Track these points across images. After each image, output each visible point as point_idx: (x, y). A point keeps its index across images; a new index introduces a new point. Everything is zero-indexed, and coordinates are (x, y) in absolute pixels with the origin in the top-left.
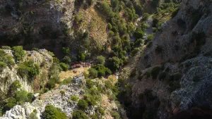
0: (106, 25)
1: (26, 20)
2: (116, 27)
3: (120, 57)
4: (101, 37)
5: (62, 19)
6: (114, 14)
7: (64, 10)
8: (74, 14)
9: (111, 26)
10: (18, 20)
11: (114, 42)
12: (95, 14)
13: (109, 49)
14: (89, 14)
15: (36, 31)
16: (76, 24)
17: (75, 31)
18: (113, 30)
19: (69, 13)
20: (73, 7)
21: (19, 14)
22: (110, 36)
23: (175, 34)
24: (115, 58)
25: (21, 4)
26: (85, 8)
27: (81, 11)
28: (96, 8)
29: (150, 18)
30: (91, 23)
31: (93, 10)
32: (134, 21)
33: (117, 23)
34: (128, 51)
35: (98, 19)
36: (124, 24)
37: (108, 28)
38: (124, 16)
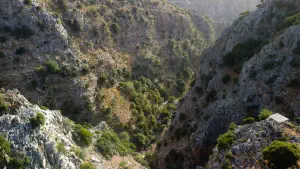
0: (129, 105)
1: (50, 94)
2: (140, 107)
3: (145, 134)
4: (125, 115)
5: (85, 94)
6: (137, 94)
8: (96, 90)
9: (135, 105)
10: (42, 94)
11: (139, 120)
12: (118, 93)
13: (134, 127)
14: (112, 93)
16: (98, 100)
17: (98, 107)
18: (138, 109)
19: (92, 89)
20: (96, 84)
22: (134, 114)
23: (194, 100)
24: (140, 134)
25: (47, 79)
26: (108, 87)
27: (103, 89)
28: (118, 88)
29: (177, 101)
30: (113, 101)
32: (160, 104)
33: (141, 102)
34: (155, 130)
35: (121, 98)
36: (149, 105)
37: (132, 107)
38: (149, 98)
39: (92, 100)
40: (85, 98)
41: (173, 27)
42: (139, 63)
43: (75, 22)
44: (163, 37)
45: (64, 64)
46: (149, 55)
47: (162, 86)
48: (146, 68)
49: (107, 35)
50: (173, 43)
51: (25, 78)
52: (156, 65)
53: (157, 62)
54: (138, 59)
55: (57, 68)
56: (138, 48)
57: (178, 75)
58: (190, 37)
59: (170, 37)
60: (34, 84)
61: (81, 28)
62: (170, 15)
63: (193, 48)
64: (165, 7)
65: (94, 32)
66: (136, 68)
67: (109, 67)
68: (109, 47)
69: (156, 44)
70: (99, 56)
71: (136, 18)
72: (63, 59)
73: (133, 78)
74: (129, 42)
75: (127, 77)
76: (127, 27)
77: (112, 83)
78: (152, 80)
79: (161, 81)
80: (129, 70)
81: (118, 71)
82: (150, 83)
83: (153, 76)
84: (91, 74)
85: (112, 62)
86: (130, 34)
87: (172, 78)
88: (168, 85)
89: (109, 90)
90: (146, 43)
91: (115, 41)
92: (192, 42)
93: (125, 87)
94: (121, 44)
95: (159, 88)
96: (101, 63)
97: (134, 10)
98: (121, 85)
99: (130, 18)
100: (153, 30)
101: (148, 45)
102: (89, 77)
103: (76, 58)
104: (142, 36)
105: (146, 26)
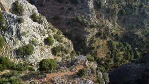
0: (108, 51)
1: (73, 30)
2: (113, 55)
5: (86, 36)
7: (89, 33)
8: (93, 37)
9: (111, 53)
11: (108, 61)
12: (106, 44)
14: (102, 42)
15: (74, 35)
17: (90, 44)
20: (95, 34)
21: (71, 26)
25: (74, 23)
26: (101, 39)
27: (98, 38)
31: (105, 42)
33: (116, 54)
35: (106, 46)
37: (109, 53)
42: (129, 35)
43: (100, 3)
45: (84, 20)
46: (139, 33)
47: (138, 54)
48: (132, 39)
49: (115, 14)
51: (67, 20)
53: (142, 39)
55: (81, 20)
56: (133, 27)
60: (69, 23)
61: (102, 6)
65: (108, 11)
66: (126, 37)
68: (113, 20)
70: (104, 22)
71: (140, 10)
72: (85, 18)
73: (121, 41)
74: (128, 23)
76: (131, 13)
77: (105, 38)
78: (133, 47)
80: (120, 36)
84: (95, 29)
86: (131, 18)
91: (119, 19)
94: (123, 21)
96: (103, 26)
97: (141, 6)
98: (110, 41)
99: (135, 9)
101: (141, 27)
102: (93, 30)
103: (91, 19)
104: (140, 22)
105: (145, 16)
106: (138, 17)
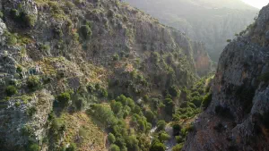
0: (106, 137)
2: (121, 139)
6: (116, 120)
7: (33, 111)
8: (50, 118)
9: (114, 137)
12: (88, 119)
14: (78, 122)
17: (51, 147)
18: (118, 143)
20: (50, 107)
27: (64, 116)
28: (89, 113)
29: (168, 126)
30: (80, 133)
31: (84, 116)
32: (147, 132)
33: (122, 132)
35: (93, 128)
36: (134, 136)
37: (109, 141)
38: (132, 124)
39: (39, 134)
40: (25, 133)
41: (154, 39)
42: (117, 78)
43: (23, 14)
44: (144, 49)
46: (130, 68)
48: (126, 85)
49: (72, 37)
50: (155, 56)
52: (138, 81)
53: (139, 77)
54: (116, 72)
56: (115, 59)
57: (164, 94)
58: (172, 51)
59: (152, 50)
61: (33, 23)
62: (151, 25)
63: (177, 63)
64: (144, 17)
66: (113, 85)
67: (74, 82)
68: (75, 54)
69: (137, 56)
70: (58, 64)
71: (112, 22)
73: (110, 98)
75: (101, 96)
76: (101, 32)
77: (79, 105)
78: (135, 100)
79: (145, 101)
80: (104, 86)
81: (89, 88)
82: (133, 103)
83: (136, 95)
84: (44, 92)
85: (80, 74)
86: (104, 42)
87: (159, 97)
88: (154, 106)
89: (74, 117)
90: (125, 54)
91: (85, 48)
92: (176, 56)
93: (99, 110)
94: (94, 53)
95: (144, 110)
96: (61, 75)
97: (110, 15)
98: (92, 107)
99: (104, 22)
100: (132, 40)
101: (127, 56)
102: (39, 96)
103: (17, 65)
104: (120, 46)
105: (124, 34)
106: (114, 36)
